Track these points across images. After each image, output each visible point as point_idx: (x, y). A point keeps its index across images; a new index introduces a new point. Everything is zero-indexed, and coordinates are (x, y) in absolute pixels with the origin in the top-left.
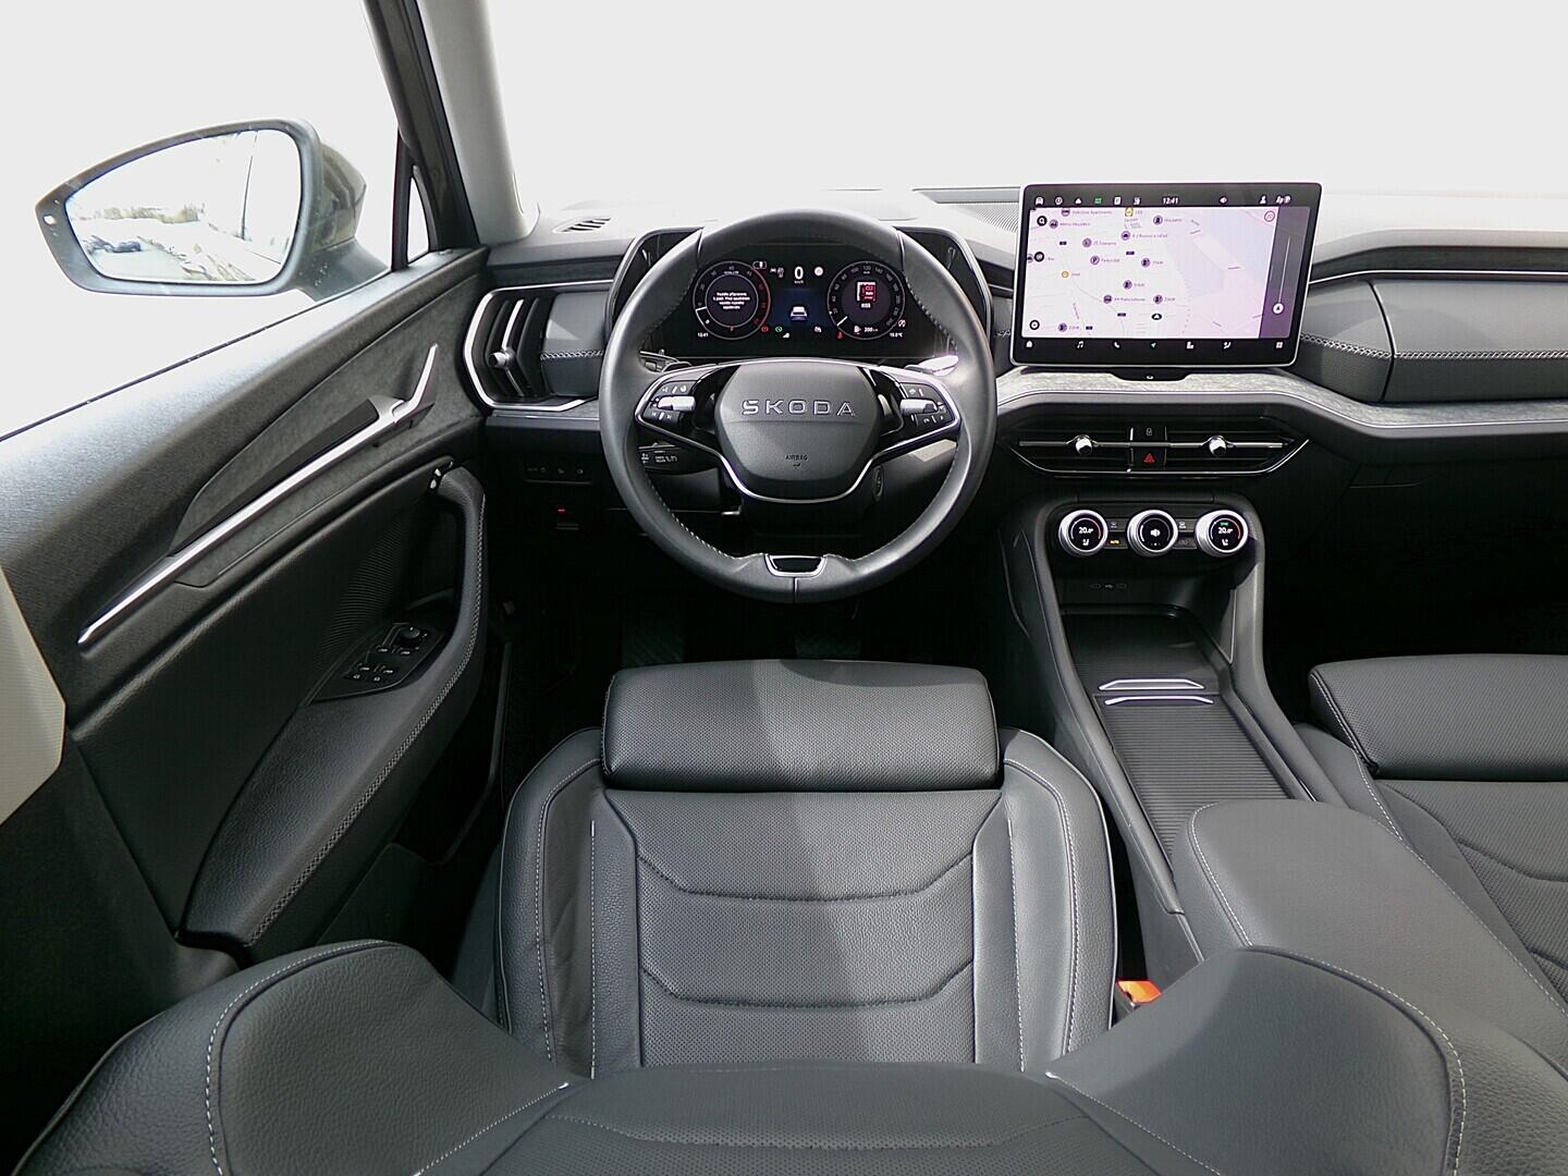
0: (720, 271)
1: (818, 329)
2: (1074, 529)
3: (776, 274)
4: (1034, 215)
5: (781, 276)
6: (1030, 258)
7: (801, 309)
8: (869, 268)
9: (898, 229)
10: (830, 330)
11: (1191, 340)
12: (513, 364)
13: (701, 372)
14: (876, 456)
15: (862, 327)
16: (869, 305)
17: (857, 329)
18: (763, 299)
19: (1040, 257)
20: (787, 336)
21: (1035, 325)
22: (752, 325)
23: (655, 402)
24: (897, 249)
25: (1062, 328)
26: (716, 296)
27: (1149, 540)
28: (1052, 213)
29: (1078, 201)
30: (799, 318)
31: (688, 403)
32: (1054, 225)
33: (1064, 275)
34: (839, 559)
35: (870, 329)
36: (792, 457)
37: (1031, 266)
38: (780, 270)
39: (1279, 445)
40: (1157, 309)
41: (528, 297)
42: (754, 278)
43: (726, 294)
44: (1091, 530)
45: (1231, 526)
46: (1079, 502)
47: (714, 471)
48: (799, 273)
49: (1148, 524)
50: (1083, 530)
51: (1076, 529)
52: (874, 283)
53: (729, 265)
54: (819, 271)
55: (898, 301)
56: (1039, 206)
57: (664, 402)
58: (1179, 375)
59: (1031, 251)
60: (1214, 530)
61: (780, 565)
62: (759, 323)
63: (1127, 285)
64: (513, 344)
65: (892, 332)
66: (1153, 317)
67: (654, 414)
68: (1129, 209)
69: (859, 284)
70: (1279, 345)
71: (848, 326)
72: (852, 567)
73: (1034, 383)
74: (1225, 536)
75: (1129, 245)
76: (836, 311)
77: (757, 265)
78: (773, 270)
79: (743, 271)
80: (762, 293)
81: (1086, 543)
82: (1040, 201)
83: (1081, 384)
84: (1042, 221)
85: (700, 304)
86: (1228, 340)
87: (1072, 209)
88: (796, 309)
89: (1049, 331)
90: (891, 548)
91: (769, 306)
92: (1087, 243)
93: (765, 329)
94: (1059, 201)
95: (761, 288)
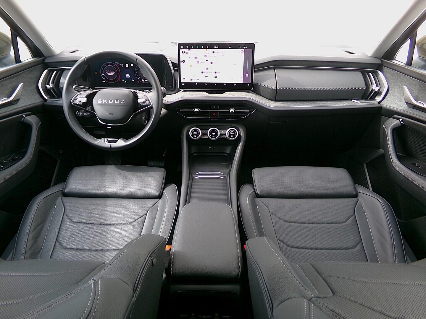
0: (107, 65)
1: (133, 80)
2: (192, 133)
3: (121, 66)
4: (181, 51)
5: (122, 66)
6: (181, 62)
7: (128, 75)
10: (136, 81)
11: (226, 83)
14: (134, 114)
15: (144, 80)
17: (143, 80)
18: (118, 72)
19: (184, 61)
20: (125, 82)
21: (184, 79)
22: (116, 79)
23: (76, 99)
25: (191, 80)
26: (106, 71)
27: (212, 136)
28: (186, 50)
29: (192, 47)
30: (128, 77)
31: (85, 100)
32: (187, 53)
33: (191, 66)
34: (123, 140)
35: (146, 80)
36: (109, 114)
37: (181, 64)
38: (122, 65)
39: (248, 111)
40: (216, 75)
41: (57, 70)
42: (116, 67)
43: (109, 71)
44: (197, 133)
45: (234, 132)
46: (196, 125)
48: (127, 65)
49: (212, 131)
50: (195, 133)
53: (109, 63)
54: (132, 65)
56: (182, 48)
57: (78, 100)
58: (223, 92)
59: (181, 60)
60: (229, 133)
61: (108, 141)
62: (118, 78)
63: (207, 69)
64: (53, 83)
66: (215, 77)
67: (76, 103)
68: (206, 49)
70: (248, 85)
71: (141, 79)
72: (125, 142)
73: (184, 94)
74: (232, 135)
75: (207, 58)
76: (137, 75)
77: (116, 63)
78: (120, 65)
79: (113, 65)
80: (118, 71)
82: (182, 47)
83: (196, 95)
84: (183, 52)
85: (102, 73)
86: (235, 83)
87: (191, 49)
88: (127, 75)
89: (188, 81)
91: (120, 74)
92: (196, 58)
93: (119, 80)
94: (187, 47)
95: (118, 69)
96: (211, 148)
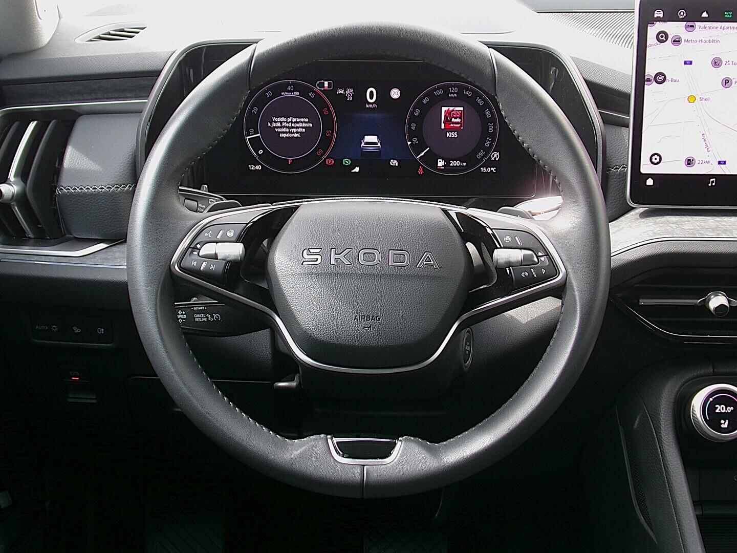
0: (277, 91)
1: (394, 163)
2: (709, 408)
3: (344, 96)
4: (652, 31)
5: (350, 99)
6: (649, 80)
7: (374, 139)
8: (456, 90)
9: (490, 45)
10: (408, 164)
12: (21, 199)
13: (252, 214)
14: (465, 316)
15: (447, 161)
16: (454, 135)
17: (441, 163)
18: (328, 125)
19: (660, 78)
20: (357, 170)
21: (657, 159)
22: (314, 157)
23: (195, 248)
24: (489, 70)
25: (689, 162)
26: (272, 121)
28: (675, 28)
29: (705, 15)
30: (371, 148)
31: (236, 250)
32: (677, 41)
33: (691, 99)
34: (418, 443)
35: (457, 163)
36: (362, 317)
37: (650, 90)
38: (349, 92)
41: (44, 118)
42: (318, 100)
43: (283, 119)
44: (730, 409)
46: (715, 374)
47: (265, 334)
48: (371, 95)
50: (720, 409)
51: (712, 407)
52: (461, 109)
53: (289, 84)
54: (395, 94)
55: (491, 130)
56: (659, 20)
57: (208, 249)
59: (650, 71)
61: (347, 450)
62: (324, 154)
64: (23, 174)
65: (481, 166)
67: (195, 264)
69: (444, 109)
71: (431, 159)
72: (434, 453)
73: (657, 229)
76: (415, 140)
77: (322, 85)
78: (341, 92)
79: (304, 91)
80: (327, 120)
81: (725, 425)
82: (659, 14)
83: (713, 230)
84: (662, 37)
85: (252, 131)
87: (697, 23)
88: (368, 139)
89: (673, 166)
90: (485, 429)
91: (335, 134)
92: (716, 63)
93: (330, 162)
94: (682, 14)
95: (326, 113)
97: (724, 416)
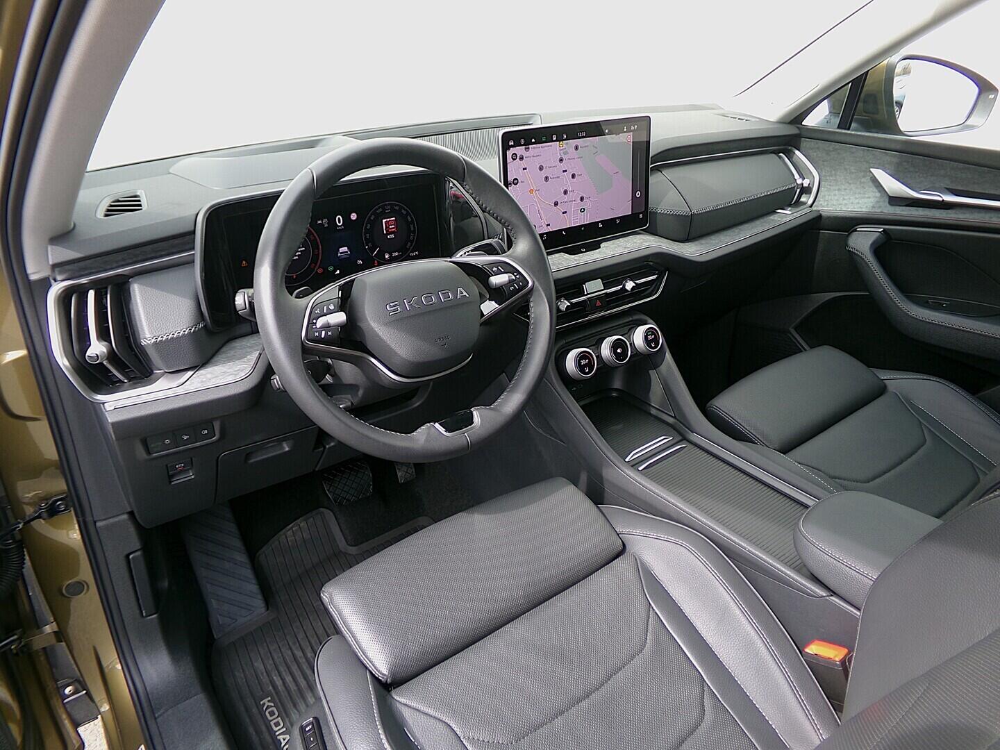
1: (360, 262)
2: (578, 363)
3: (322, 225)
4: (509, 153)
5: (326, 225)
6: (510, 184)
7: (345, 249)
8: (389, 207)
10: (368, 261)
11: (601, 222)
15: (390, 254)
16: (392, 236)
17: (387, 256)
18: (315, 246)
19: (516, 182)
20: (338, 272)
22: (309, 270)
27: (618, 356)
28: (519, 150)
29: (533, 140)
30: (344, 256)
32: (521, 158)
33: (531, 192)
35: (396, 254)
37: (511, 189)
38: (325, 221)
39: (654, 277)
40: (582, 205)
44: (587, 361)
45: (653, 334)
48: (339, 222)
49: (615, 345)
50: (583, 362)
52: (394, 219)
54: (354, 216)
55: (412, 229)
56: (512, 146)
58: (596, 246)
59: (510, 179)
60: (645, 339)
62: (315, 267)
63: (565, 192)
65: (411, 252)
66: (584, 209)
68: (561, 143)
69: (384, 221)
70: (641, 216)
71: (381, 255)
74: (651, 340)
75: (563, 166)
76: (370, 245)
78: (320, 222)
80: (314, 243)
81: (587, 370)
82: (511, 143)
84: (514, 157)
86: (618, 218)
87: (530, 146)
88: (341, 250)
91: (320, 251)
92: (541, 168)
93: (320, 271)
94: (523, 141)
95: (312, 238)
96: (575, 389)
97: (585, 365)
